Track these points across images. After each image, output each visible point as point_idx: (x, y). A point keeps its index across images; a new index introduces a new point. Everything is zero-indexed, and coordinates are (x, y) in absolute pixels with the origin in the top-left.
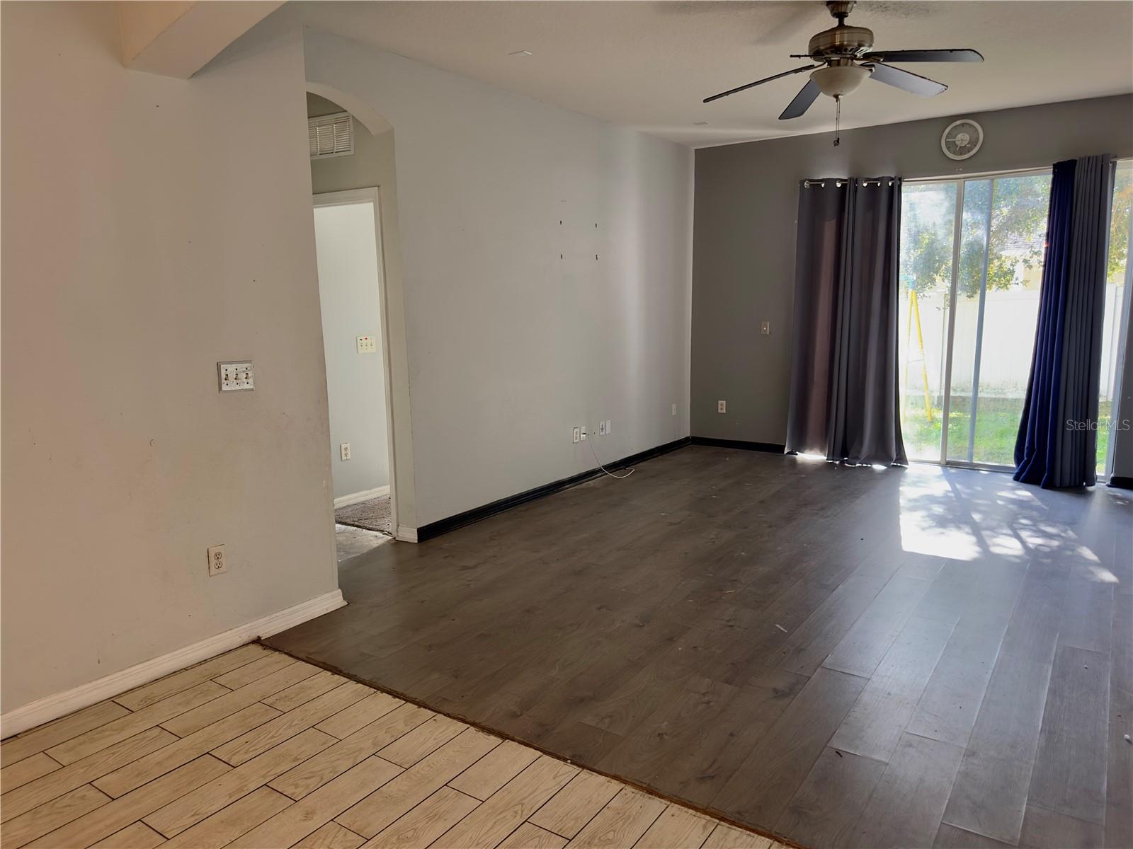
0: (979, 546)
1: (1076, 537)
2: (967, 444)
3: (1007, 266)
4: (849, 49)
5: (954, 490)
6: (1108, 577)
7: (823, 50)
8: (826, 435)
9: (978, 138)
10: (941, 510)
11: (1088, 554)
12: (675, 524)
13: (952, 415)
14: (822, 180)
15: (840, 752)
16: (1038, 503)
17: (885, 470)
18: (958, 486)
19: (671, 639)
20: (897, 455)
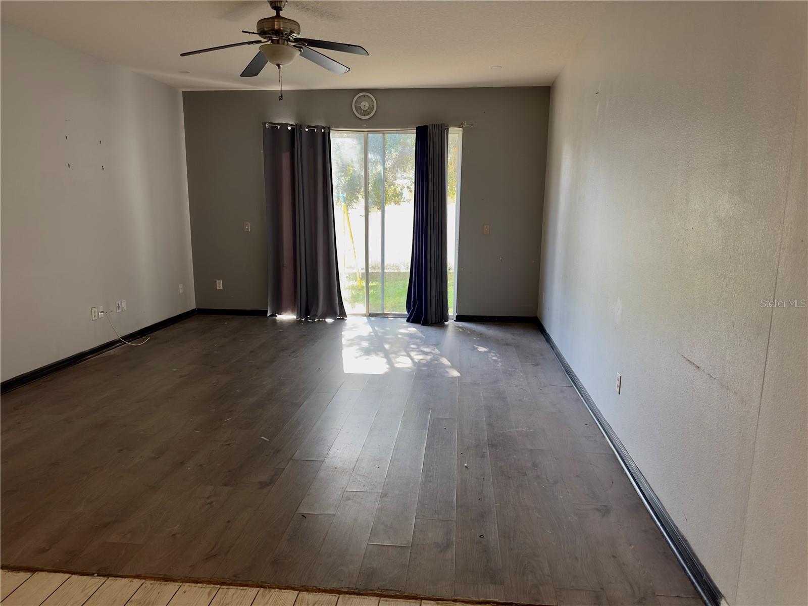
0: (388, 364)
1: (439, 352)
2: (380, 301)
3: (398, 189)
4: (285, 33)
5: (374, 331)
6: (455, 373)
7: (267, 31)
8: (295, 301)
9: (373, 106)
10: (367, 344)
11: (445, 361)
12: (185, 376)
13: (370, 284)
14: (278, 124)
15: (305, 515)
16: (420, 334)
17: (333, 322)
18: (376, 328)
19: (182, 463)
20: (340, 312)
